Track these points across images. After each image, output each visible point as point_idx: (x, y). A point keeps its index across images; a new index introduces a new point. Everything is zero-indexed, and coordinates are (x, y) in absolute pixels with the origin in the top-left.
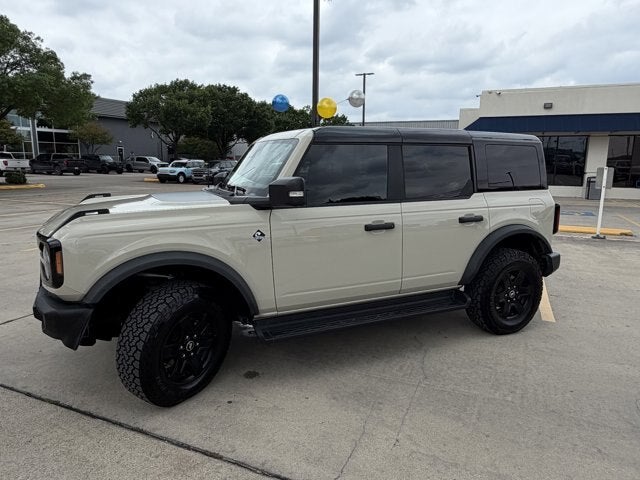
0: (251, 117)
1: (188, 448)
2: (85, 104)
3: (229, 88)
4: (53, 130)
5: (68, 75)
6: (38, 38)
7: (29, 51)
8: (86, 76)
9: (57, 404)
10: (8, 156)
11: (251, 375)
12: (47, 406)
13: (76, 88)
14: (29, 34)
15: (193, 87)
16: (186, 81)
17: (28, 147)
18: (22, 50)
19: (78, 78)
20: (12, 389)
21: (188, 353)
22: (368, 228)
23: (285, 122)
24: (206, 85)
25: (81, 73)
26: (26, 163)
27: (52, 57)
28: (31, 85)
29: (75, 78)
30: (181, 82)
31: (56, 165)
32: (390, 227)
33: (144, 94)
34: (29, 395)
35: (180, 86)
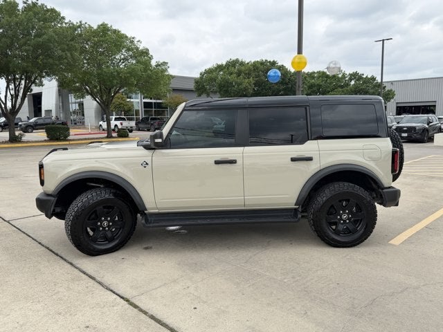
0: (287, 84)
1: (85, 273)
2: (162, 82)
3: (270, 62)
4: (153, 101)
5: (153, 63)
6: (139, 41)
7: (132, 50)
8: (165, 63)
9: (48, 248)
10: (124, 119)
11: (146, 248)
12: (43, 248)
13: (157, 73)
14: (133, 38)
15: (242, 64)
16: (237, 60)
17: (137, 112)
18: (129, 50)
19: (159, 65)
20: (35, 240)
21: (104, 228)
22: (217, 162)
23: (318, 85)
24: (253, 61)
25: (161, 61)
26: (133, 124)
27: (145, 53)
28: (129, 73)
29: (158, 65)
30: (233, 61)
31: (152, 124)
32: (233, 162)
33: (209, 72)
34: (40, 243)
35: (233, 64)
